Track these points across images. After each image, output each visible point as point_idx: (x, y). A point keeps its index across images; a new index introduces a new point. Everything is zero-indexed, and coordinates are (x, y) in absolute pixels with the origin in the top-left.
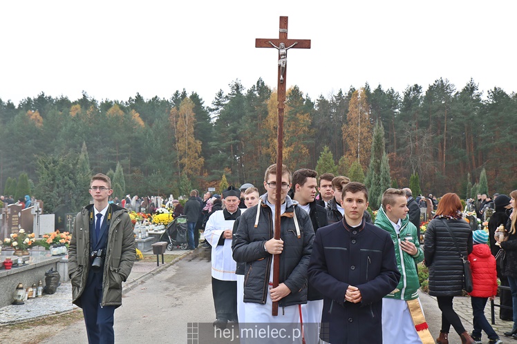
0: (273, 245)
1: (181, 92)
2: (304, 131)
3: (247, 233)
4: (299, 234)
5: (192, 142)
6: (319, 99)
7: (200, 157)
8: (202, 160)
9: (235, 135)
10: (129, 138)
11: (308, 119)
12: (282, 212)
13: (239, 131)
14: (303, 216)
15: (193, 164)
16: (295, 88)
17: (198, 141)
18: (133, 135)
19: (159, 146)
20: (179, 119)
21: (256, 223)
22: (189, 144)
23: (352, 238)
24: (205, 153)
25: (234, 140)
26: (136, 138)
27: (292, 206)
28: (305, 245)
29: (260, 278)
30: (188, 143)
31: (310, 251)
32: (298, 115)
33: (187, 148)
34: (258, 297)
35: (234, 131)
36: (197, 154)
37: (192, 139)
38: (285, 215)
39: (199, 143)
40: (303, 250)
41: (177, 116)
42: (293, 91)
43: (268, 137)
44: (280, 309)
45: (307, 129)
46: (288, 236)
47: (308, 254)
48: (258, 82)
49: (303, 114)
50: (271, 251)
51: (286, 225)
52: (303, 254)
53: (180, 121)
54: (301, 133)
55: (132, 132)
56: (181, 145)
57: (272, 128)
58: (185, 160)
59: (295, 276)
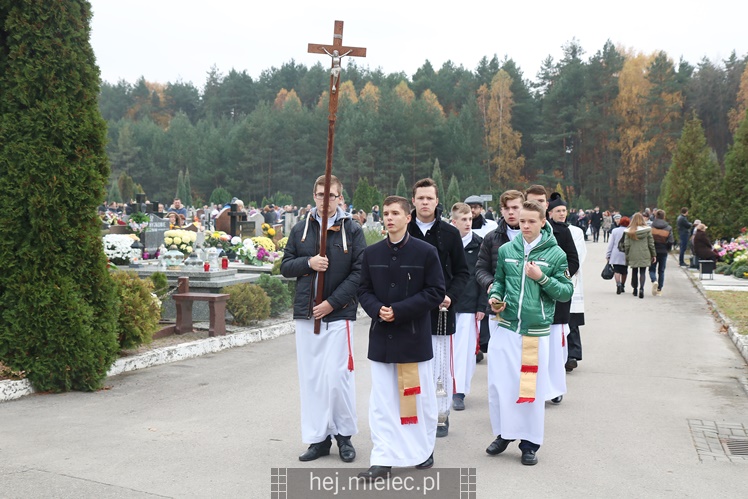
0: (318, 262)
1: (489, 59)
2: (673, 118)
3: (295, 246)
4: (345, 248)
5: (508, 134)
6: (701, 62)
7: (519, 155)
8: (522, 159)
9: (569, 124)
10: (431, 133)
11: (678, 100)
12: (330, 225)
13: (576, 119)
14: (353, 230)
15: (509, 165)
16: (660, 54)
17: (516, 133)
18: (436, 128)
19: (469, 143)
20: (491, 101)
21: (304, 237)
22: (504, 136)
23: (393, 255)
24: (527, 150)
25: (568, 131)
26: (439, 133)
27: (341, 219)
28: (353, 260)
29: (305, 293)
30: (502, 135)
31: (360, 267)
32: (663, 94)
33: (501, 142)
34: (303, 313)
35: (568, 118)
36: (514, 151)
37: (508, 130)
38: (333, 229)
39: (518, 136)
40: (351, 266)
41: (488, 98)
42: (657, 59)
43: (617, 126)
44: (323, 324)
45: (676, 114)
46: (333, 251)
47: (357, 270)
48: (605, 46)
49: (671, 92)
50: (316, 268)
51: (332, 240)
52: (351, 270)
53: (492, 104)
54: (667, 120)
55: (434, 125)
56: (494, 139)
57: (624, 113)
58: (499, 160)
59: (338, 293)
